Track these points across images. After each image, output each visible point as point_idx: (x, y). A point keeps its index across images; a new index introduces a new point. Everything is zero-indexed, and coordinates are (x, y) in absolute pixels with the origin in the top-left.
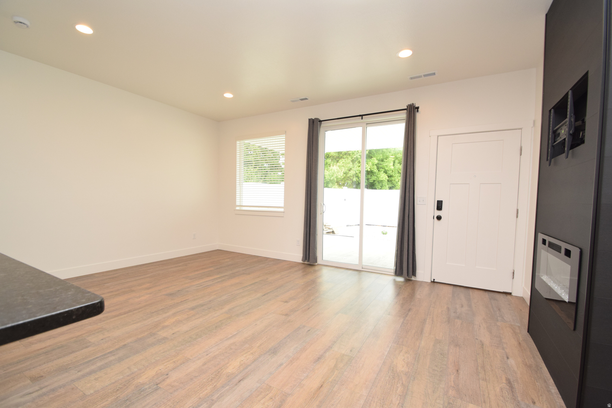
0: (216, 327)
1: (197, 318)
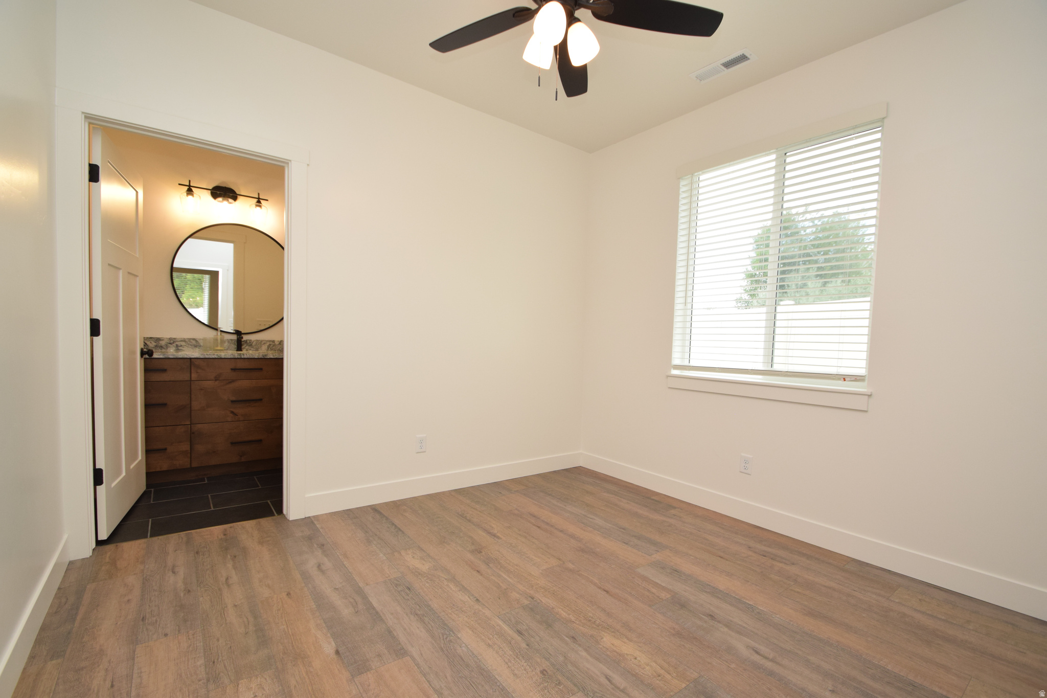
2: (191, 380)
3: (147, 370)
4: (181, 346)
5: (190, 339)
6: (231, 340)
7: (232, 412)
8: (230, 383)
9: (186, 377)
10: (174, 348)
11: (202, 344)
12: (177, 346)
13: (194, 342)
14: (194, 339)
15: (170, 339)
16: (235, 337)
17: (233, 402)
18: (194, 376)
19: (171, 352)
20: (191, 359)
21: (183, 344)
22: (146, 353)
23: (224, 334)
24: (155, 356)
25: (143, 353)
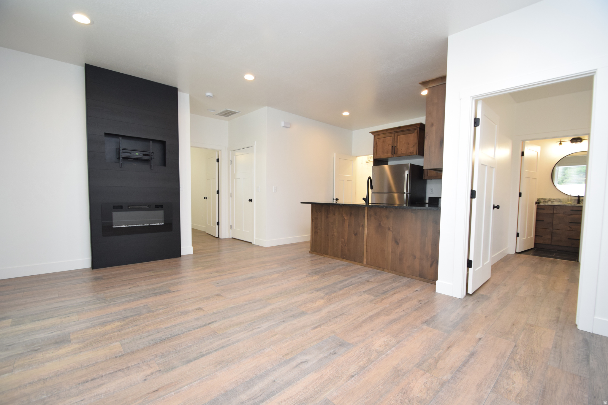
0: (281, 293)
1: (297, 302)
2: (553, 213)
3: (538, 209)
4: (553, 201)
5: (557, 199)
6: (576, 199)
7: (570, 227)
8: (569, 215)
9: (552, 212)
10: (551, 202)
11: (562, 201)
12: (552, 202)
13: (559, 200)
14: (559, 199)
15: (549, 199)
16: (577, 198)
17: (570, 223)
18: (555, 212)
19: (550, 203)
20: (554, 206)
21: (554, 201)
22: (538, 203)
23: (572, 197)
24: (541, 204)
25: (536, 203)
